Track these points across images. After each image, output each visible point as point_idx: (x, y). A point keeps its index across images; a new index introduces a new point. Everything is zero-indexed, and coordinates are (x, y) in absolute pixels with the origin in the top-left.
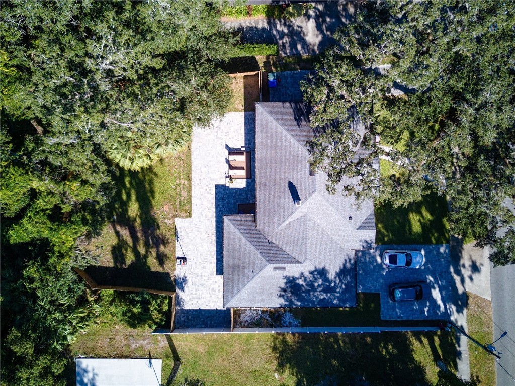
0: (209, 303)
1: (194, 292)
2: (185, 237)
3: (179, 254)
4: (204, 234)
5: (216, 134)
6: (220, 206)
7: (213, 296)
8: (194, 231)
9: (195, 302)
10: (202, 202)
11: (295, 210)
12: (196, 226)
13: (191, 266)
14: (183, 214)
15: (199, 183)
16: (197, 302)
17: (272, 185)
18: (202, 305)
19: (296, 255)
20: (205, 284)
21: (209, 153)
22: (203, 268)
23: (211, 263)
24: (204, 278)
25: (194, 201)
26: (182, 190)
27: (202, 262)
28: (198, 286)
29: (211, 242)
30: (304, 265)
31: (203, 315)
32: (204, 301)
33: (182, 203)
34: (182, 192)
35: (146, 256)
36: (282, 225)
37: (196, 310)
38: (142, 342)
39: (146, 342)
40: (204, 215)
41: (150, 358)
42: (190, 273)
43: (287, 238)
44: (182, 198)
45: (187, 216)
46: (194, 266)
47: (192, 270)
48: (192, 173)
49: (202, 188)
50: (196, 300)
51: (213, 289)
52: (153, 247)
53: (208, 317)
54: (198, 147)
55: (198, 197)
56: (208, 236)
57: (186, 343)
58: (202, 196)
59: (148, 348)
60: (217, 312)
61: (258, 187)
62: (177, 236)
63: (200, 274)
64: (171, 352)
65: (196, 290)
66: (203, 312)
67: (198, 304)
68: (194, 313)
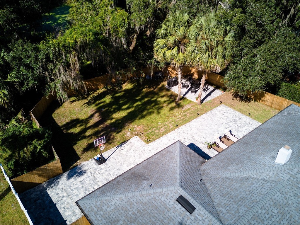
0: (68, 209)
1: (72, 188)
2: (125, 150)
3: (106, 154)
8: (137, 152)
12: (143, 151)
14: (145, 138)
15: (181, 133)
16: (63, 197)
28: (82, 187)
33: (153, 133)
34: (162, 129)
35: (85, 137)
42: (93, 172)
44: (157, 131)
45: (145, 141)
46: (103, 171)
47: (97, 172)
50: (65, 194)
53: (49, 219)
62: (122, 145)
63: (97, 181)
65: (77, 188)
66: (52, 210)
67: (60, 199)
68: (47, 202)
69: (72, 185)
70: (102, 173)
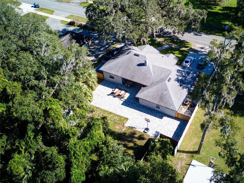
0: (174, 128)
1: (165, 131)
2: (136, 125)
3: (142, 130)
4: (139, 117)
5: (100, 97)
6: (131, 106)
7: (171, 125)
8: (135, 120)
9: (170, 133)
10: (125, 112)
11: (149, 66)
12: (134, 119)
13: (151, 127)
14: (124, 122)
15: (116, 110)
16: (170, 132)
17: (134, 73)
18: (173, 130)
19: (167, 73)
20: (163, 126)
21: (106, 102)
22: (155, 123)
23: (155, 119)
24: (160, 125)
25: (122, 115)
26: (113, 118)
27: (152, 123)
28: (163, 129)
29: (145, 116)
30: (172, 72)
31: (178, 132)
32: (171, 129)
33: (120, 120)
34: (115, 118)
35: (135, 144)
36: (152, 74)
37: (174, 134)
38: (179, 166)
39: (180, 164)
40: (131, 114)
41: (190, 165)
42: (154, 129)
43: (159, 75)
44: (117, 119)
45: (127, 121)
46: (152, 127)
47: (153, 128)
48: (109, 111)
49: (119, 110)
50: (169, 132)
51: (167, 123)
52: (133, 139)
53: (180, 130)
54: (100, 105)
55: (121, 113)
56: (142, 116)
57: (189, 145)
58: (122, 111)
59: (183, 164)
60: (180, 126)
61: (132, 80)
62: (134, 127)
63: (157, 126)
64: (191, 154)
65: (164, 130)
66: (177, 132)
67: (171, 132)
68: (175, 135)
69: (164, 132)
70: (153, 126)
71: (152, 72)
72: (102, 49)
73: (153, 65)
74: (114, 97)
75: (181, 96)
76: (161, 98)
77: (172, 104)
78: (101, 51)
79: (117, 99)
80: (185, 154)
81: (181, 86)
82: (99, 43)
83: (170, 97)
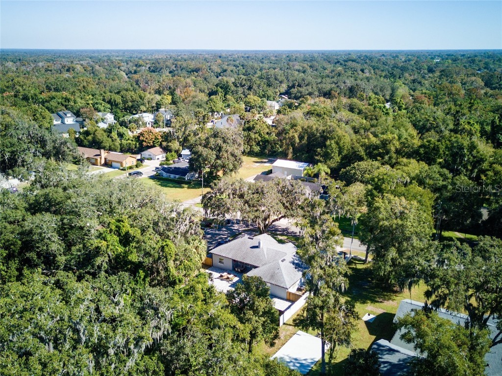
41: (295, 334)
43: (272, 257)
59: (288, 333)
71: (265, 254)
72: (214, 243)
73: (267, 248)
74: (222, 280)
75: (294, 277)
76: (272, 276)
77: (284, 282)
78: (212, 244)
79: (224, 282)
80: (291, 327)
81: (296, 268)
82: (211, 237)
83: (282, 275)
